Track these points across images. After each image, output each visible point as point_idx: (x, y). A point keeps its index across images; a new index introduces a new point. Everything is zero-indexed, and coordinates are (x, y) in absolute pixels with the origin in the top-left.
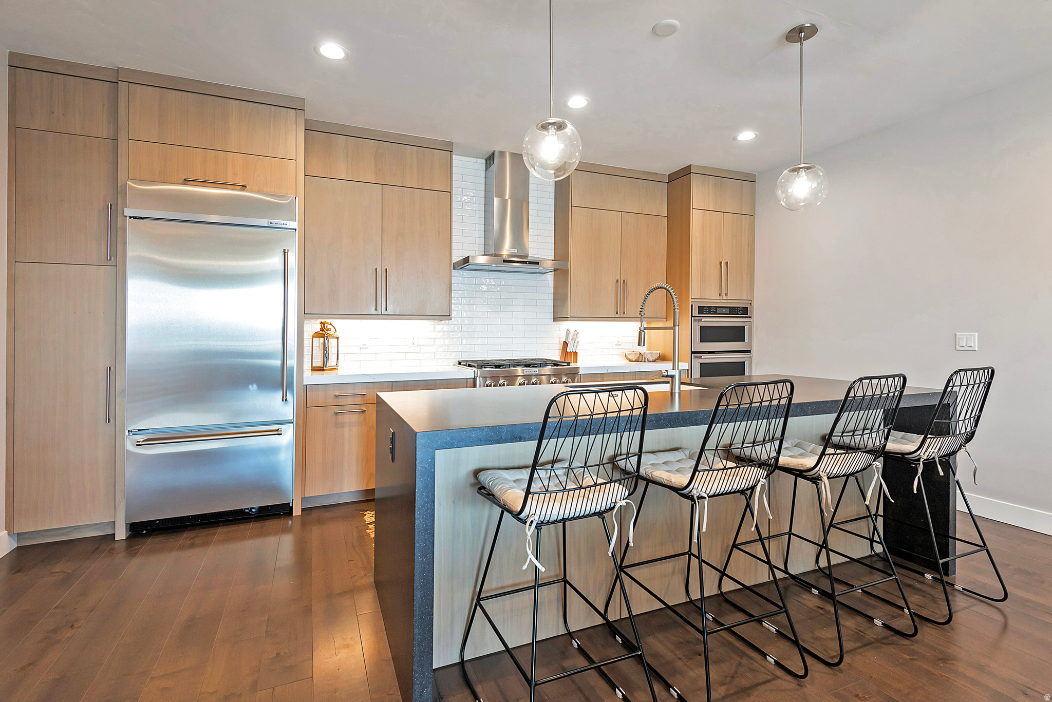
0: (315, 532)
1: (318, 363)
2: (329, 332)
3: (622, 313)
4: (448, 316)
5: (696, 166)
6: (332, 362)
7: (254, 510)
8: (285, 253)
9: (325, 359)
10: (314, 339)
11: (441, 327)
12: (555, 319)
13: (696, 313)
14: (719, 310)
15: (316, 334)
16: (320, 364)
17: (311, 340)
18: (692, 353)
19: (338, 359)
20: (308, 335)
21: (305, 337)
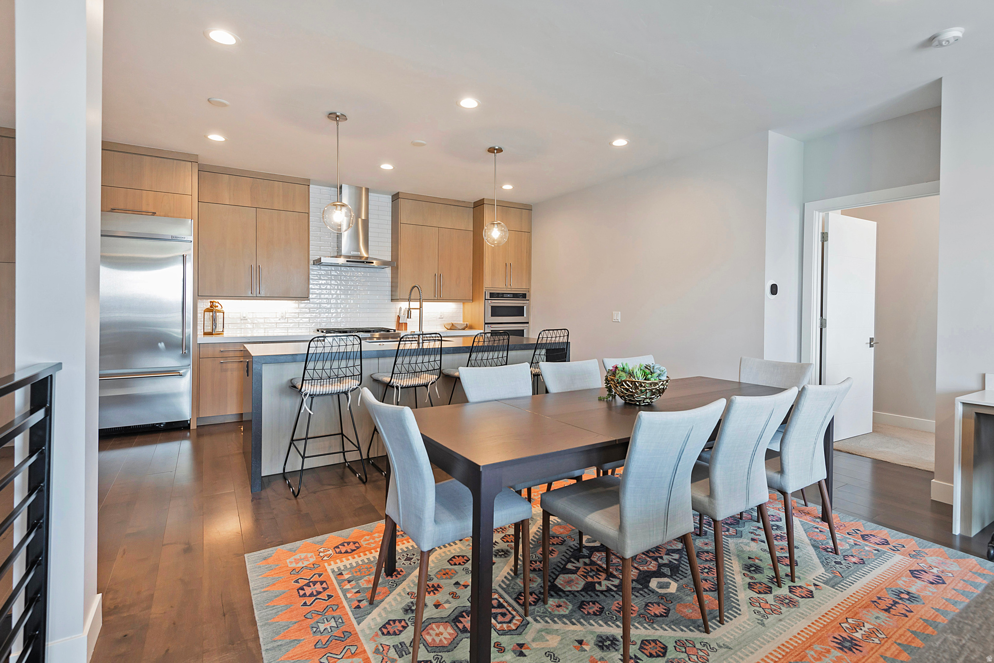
0: (206, 441)
1: (209, 329)
2: (217, 308)
3: (439, 296)
4: (307, 298)
5: (488, 200)
6: (219, 328)
7: (162, 425)
8: (184, 257)
9: (214, 327)
10: (205, 313)
11: (303, 304)
12: (392, 300)
13: (488, 297)
14: (505, 296)
15: (207, 310)
16: (210, 331)
17: (203, 314)
18: (486, 324)
19: (223, 327)
20: (200, 311)
21: (198, 312)
